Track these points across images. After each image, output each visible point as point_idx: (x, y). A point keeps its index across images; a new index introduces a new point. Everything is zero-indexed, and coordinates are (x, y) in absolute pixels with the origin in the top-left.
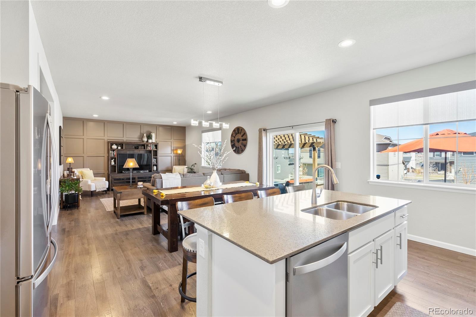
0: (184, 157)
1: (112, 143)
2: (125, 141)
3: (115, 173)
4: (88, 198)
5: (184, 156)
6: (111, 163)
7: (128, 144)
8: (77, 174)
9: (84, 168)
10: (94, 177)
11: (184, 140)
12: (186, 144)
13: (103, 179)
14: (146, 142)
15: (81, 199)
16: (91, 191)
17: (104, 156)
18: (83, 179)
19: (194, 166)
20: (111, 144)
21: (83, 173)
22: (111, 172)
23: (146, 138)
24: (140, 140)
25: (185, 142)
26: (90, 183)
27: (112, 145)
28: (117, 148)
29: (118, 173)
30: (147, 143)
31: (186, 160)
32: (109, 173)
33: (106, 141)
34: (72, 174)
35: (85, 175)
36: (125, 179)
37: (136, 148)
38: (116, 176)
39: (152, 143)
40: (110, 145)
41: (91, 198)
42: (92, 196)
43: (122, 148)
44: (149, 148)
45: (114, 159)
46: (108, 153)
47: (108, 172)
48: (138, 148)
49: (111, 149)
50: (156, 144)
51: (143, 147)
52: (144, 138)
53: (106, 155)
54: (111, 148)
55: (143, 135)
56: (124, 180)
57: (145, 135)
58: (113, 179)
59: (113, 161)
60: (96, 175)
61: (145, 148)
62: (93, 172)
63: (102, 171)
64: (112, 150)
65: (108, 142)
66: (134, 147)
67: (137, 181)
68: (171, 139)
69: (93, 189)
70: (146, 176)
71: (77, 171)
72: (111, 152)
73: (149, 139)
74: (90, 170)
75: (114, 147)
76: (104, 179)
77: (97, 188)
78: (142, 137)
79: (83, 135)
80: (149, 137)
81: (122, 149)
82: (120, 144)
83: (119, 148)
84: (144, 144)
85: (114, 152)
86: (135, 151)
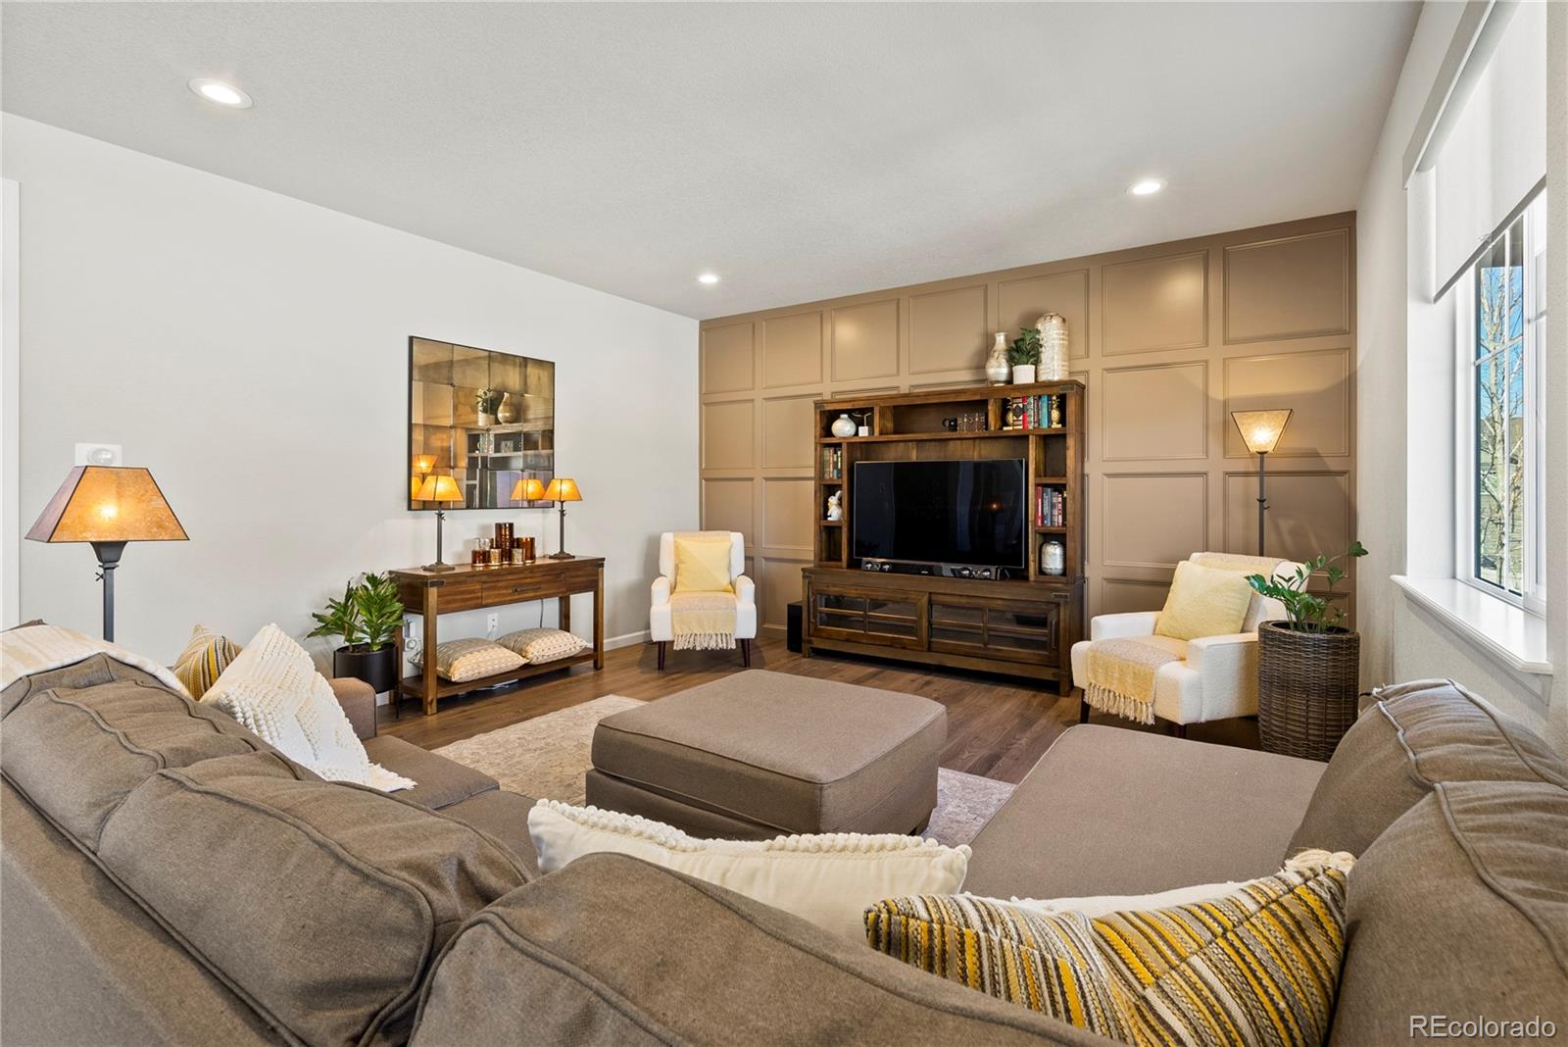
0: (1343, 479)
1: (830, 408)
2: (905, 390)
3: (838, 564)
5: (1343, 473)
6: (827, 513)
12: (1357, 364)
14: (1003, 382)
16: (658, 644)
20: (823, 412)
22: (822, 560)
23: (1004, 359)
24: (971, 372)
27: (829, 417)
28: (855, 433)
39: (1038, 384)
42: (659, 669)
44: (1013, 424)
45: (839, 493)
48: (955, 429)
50: (1062, 392)
52: (990, 361)
54: (826, 434)
55: (991, 342)
57: (1001, 339)
58: (813, 594)
59: (833, 500)
61: (986, 426)
64: (827, 446)
68: (1207, 343)
72: (826, 452)
73: (1023, 364)
75: (843, 427)
78: (981, 356)
79: (753, 387)
82: (870, 409)
83: (863, 432)
84: (981, 394)
85: (839, 453)
86: (951, 443)
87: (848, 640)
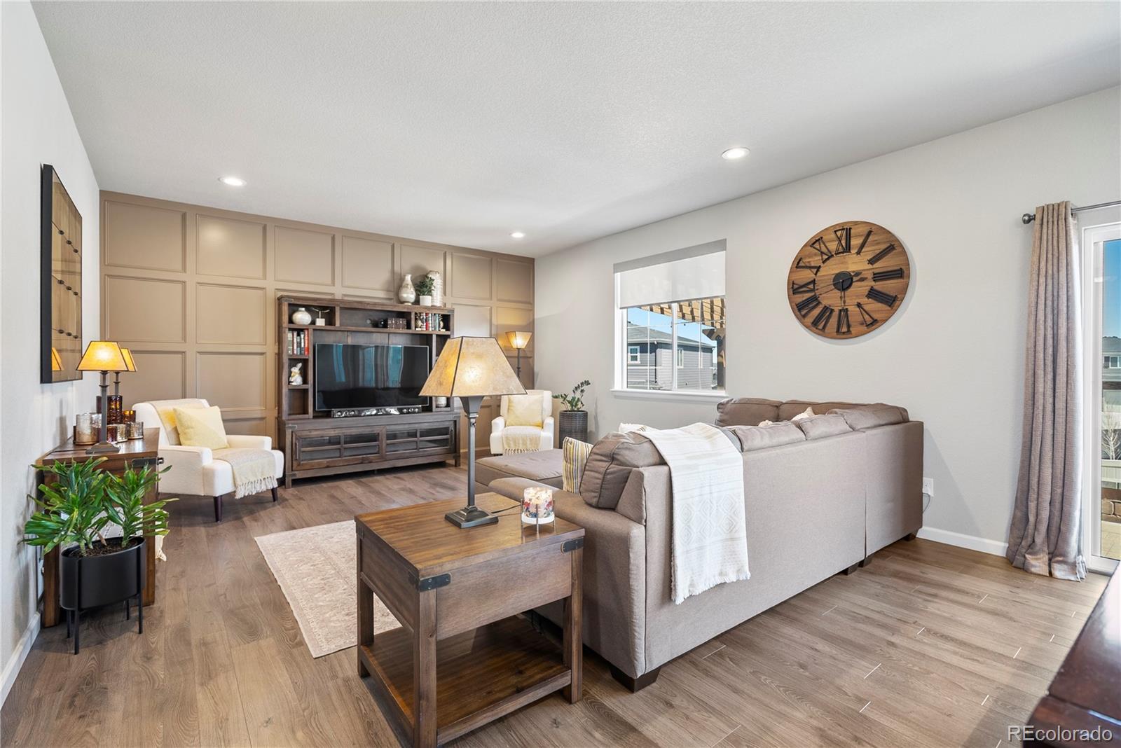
0: (531, 360)
1: (293, 301)
2: (338, 296)
3: (306, 416)
4: (202, 531)
5: (530, 357)
6: (292, 379)
7: (351, 308)
8: (144, 427)
9: (184, 397)
10: (227, 433)
11: (528, 302)
12: (535, 317)
13: (263, 443)
14: (413, 303)
15: (164, 558)
16: (216, 499)
17: (262, 354)
18: (180, 444)
19: (582, 391)
20: (289, 305)
21: (180, 421)
22: (290, 415)
23: (412, 290)
24: (392, 295)
25: (532, 310)
26: (208, 461)
27: (294, 308)
28: (313, 323)
29: (314, 417)
30: (416, 309)
31: (536, 370)
32: (285, 417)
33: (272, 295)
34: (121, 427)
35: (188, 428)
36: (342, 441)
37: (375, 325)
38: (310, 427)
39: (433, 307)
40: (285, 309)
41: (212, 530)
42: (217, 520)
43: (330, 322)
44: (421, 328)
45: (300, 365)
46: (280, 340)
47: (280, 411)
48: (385, 326)
49: (292, 326)
50: (446, 313)
51: (402, 322)
52: (404, 290)
53: (271, 349)
54: (291, 321)
55: (402, 280)
56: (339, 443)
57: (408, 278)
58: (296, 439)
59: (296, 370)
60: (233, 425)
61: (409, 327)
62: (221, 412)
63: (256, 410)
64: (292, 330)
65: (280, 300)
66: (369, 322)
67: (384, 445)
68: (491, 299)
69: (222, 488)
70: (416, 426)
71: (148, 414)
72: (290, 335)
73: (424, 295)
74: (211, 405)
75: (302, 317)
76: (268, 441)
77: (239, 482)
78: (396, 286)
79: (184, 269)
80: (423, 286)
81: (329, 327)
82: (323, 308)
83: (321, 322)
84: (408, 309)
85: (302, 336)
86: (375, 334)
87: (328, 467)
